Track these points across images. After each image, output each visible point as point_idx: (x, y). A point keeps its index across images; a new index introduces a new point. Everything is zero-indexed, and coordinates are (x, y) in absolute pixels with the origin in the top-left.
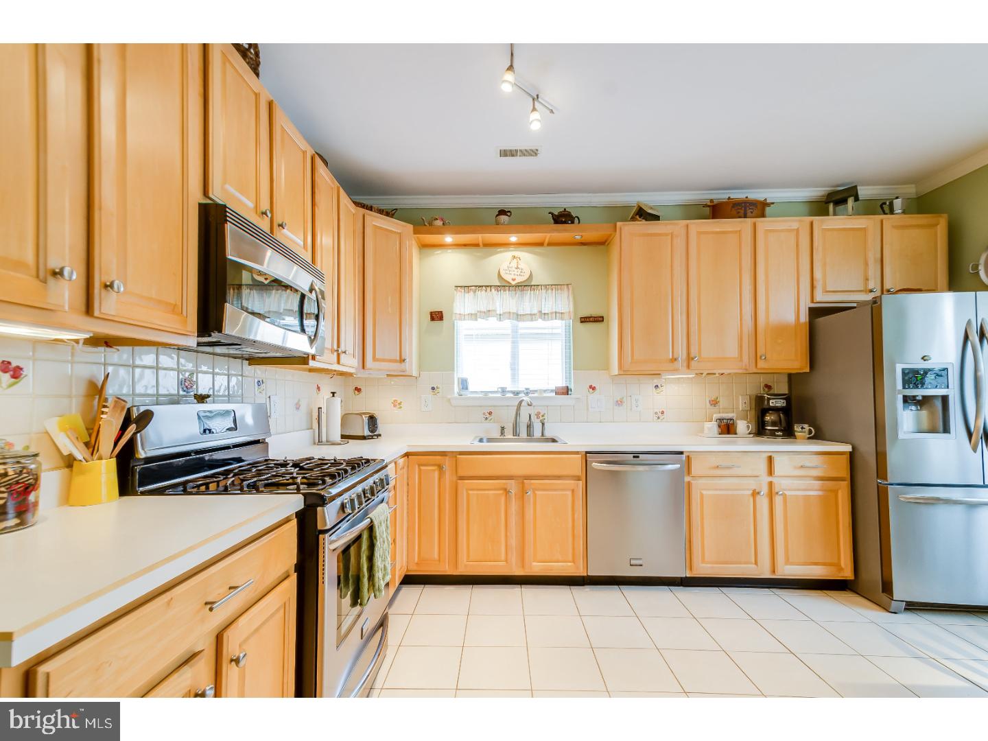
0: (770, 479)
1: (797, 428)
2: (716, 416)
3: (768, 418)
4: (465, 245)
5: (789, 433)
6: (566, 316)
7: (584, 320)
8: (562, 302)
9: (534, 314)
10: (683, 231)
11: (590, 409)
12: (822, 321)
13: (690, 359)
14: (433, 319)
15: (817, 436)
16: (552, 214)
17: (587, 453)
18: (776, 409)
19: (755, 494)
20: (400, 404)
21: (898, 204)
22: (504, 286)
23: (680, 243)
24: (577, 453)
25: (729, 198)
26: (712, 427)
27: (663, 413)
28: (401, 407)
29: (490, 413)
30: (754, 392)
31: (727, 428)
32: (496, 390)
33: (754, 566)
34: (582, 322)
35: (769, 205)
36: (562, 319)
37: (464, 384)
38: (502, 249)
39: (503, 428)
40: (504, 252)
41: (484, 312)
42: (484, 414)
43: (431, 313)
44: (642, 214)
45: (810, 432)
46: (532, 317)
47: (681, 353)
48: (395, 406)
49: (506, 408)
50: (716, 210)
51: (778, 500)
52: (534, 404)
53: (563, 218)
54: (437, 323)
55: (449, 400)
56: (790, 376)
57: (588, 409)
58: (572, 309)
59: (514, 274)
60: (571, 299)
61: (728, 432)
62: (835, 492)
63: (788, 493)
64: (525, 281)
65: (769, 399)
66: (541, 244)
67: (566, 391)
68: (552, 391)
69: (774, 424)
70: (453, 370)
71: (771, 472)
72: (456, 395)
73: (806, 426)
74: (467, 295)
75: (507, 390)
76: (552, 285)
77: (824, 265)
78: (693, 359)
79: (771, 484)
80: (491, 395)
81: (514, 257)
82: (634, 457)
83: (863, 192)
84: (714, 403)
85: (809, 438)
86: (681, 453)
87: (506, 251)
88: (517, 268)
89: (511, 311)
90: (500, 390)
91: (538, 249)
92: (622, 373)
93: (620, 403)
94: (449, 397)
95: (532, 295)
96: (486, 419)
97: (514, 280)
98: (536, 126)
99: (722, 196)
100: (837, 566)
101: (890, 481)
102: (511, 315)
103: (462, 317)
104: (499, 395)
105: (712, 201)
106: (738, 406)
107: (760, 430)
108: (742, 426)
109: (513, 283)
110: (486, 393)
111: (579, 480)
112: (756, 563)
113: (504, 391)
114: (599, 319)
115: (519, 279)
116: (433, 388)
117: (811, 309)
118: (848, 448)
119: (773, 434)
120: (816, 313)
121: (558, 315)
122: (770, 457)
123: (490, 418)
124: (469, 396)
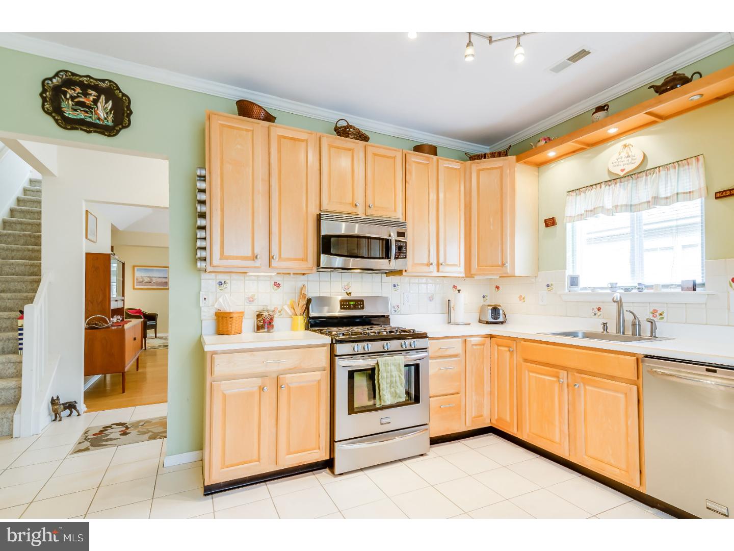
4: (574, 152)
6: (696, 195)
7: (720, 195)
8: (688, 179)
14: (547, 226)
16: (654, 87)
20: (524, 298)
22: (615, 179)
24: (632, 355)
28: (524, 301)
29: (599, 309)
32: (605, 286)
34: (717, 198)
37: (574, 282)
38: (613, 142)
39: (605, 324)
40: (613, 144)
41: (591, 211)
42: (593, 309)
43: (546, 221)
48: (520, 300)
53: (669, 85)
54: (551, 228)
55: (561, 296)
57: (729, 308)
58: (703, 186)
59: (624, 165)
64: (637, 168)
66: (655, 122)
67: (693, 287)
68: (678, 286)
70: (565, 269)
72: (567, 291)
74: (578, 197)
75: (618, 285)
76: (673, 163)
80: (600, 291)
81: (625, 146)
82: (708, 370)
87: (617, 143)
88: (629, 156)
94: (561, 293)
96: (595, 314)
97: (622, 170)
103: (572, 219)
104: (608, 291)
109: (622, 174)
110: (594, 289)
113: (613, 287)
116: (548, 286)
121: (687, 195)
123: (599, 314)
124: (580, 292)
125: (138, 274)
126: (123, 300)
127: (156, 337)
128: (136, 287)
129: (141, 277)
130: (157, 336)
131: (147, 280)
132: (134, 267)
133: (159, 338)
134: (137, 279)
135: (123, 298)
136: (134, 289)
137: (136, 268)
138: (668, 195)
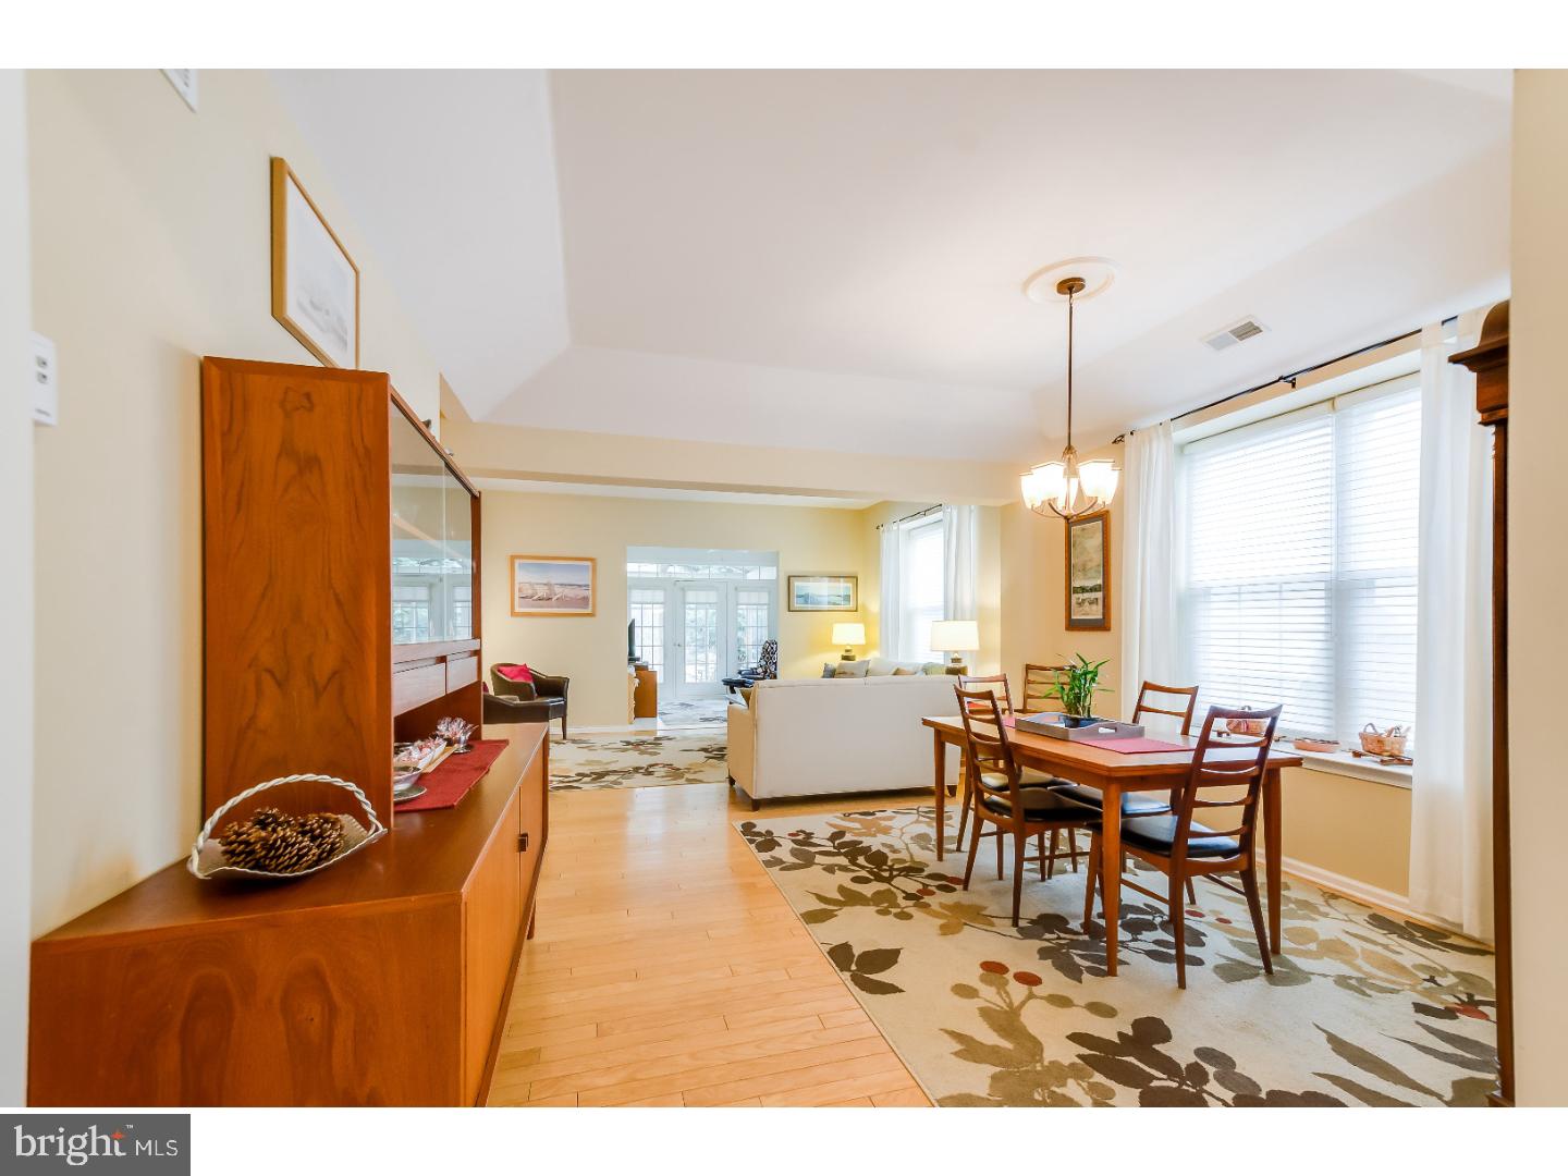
125: (522, 577)
126: (477, 653)
127: (564, 737)
128: (517, 610)
129: (530, 584)
130: (569, 731)
131: (542, 592)
132: (513, 558)
133: (574, 741)
134: (520, 590)
135: (475, 645)
136: (513, 614)
137: (517, 562)
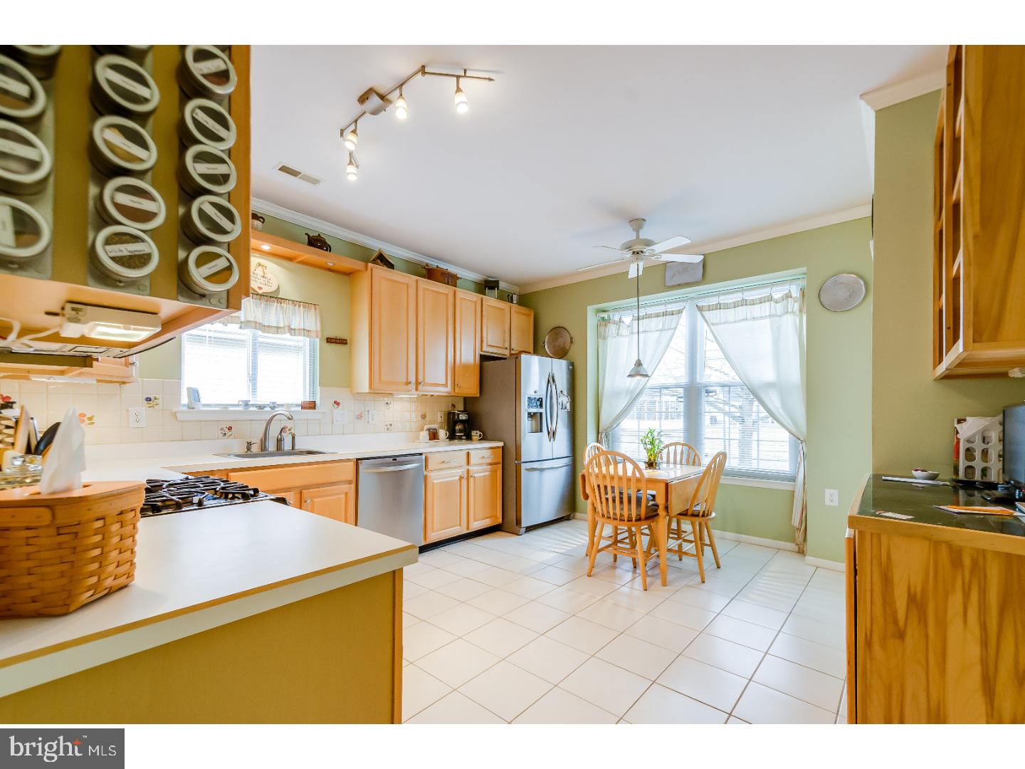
0: (468, 467)
1: (474, 433)
2: (426, 427)
3: (457, 428)
5: (469, 438)
6: (313, 334)
7: (329, 340)
8: (310, 321)
9: (280, 328)
10: (414, 283)
11: (335, 422)
12: (487, 364)
13: (417, 383)
15: (484, 438)
16: (309, 236)
17: (358, 460)
18: (462, 422)
19: (461, 478)
20: (90, 419)
21: (515, 297)
23: (412, 291)
24: (349, 460)
25: (437, 266)
26: (424, 435)
27: (391, 425)
28: (92, 423)
29: (230, 429)
30: (447, 410)
31: (434, 436)
32: (237, 403)
33: (459, 527)
34: (328, 342)
35: (458, 278)
36: (308, 336)
37: (194, 394)
39: (249, 444)
42: (221, 429)
44: (382, 260)
45: (480, 435)
46: (278, 329)
47: (412, 379)
49: (249, 422)
50: (431, 273)
51: (471, 480)
52: (294, 417)
53: (317, 242)
55: (175, 414)
56: (465, 399)
57: (333, 423)
58: (319, 329)
59: (261, 283)
60: (318, 319)
61: (435, 439)
62: (496, 471)
63: (476, 475)
64: (272, 292)
65: (459, 414)
66: (290, 259)
67: (312, 406)
68: (297, 405)
69: (460, 431)
70: (180, 378)
71: (468, 463)
72: (184, 408)
73: (478, 432)
75: (251, 403)
76: (299, 302)
77: (487, 328)
78: (420, 383)
79: (468, 470)
80: (231, 409)
82: (394, 460)
83: (502, 285)
84: (424, 417)
85: (480, 440)
86: (421, 454)
89: (258, 321)
90: (240, 403)
91: (286, 263)
92: (371, 391)
93: (360, 417)
94: (175, 410)
95: (279, 308)
96: (225, 434)
97: (260, 288)
98: (352, 178)
99: (434, 263)
100: (495, 516)
101: (523, 460)
102: (258, 325)
104: (240, 409)
105: (427, 265)
106: (437, 419)
107: (452, 437)
108: (442, 434)
109: (260, 292)
110: (225, 406)
111: (350, 484)
112: (460, 525)
113: (246, 404)
114: (343, 342)
115: (266, 289)
116: (148, 399)
117: (481, 356)
118: (501, 444)
119: (460, 438)
120: (484, 358)
121: (306, 332)
122: (468, 453)
123: (230, 433)
124: (202, 409)
138: (282, 325)
